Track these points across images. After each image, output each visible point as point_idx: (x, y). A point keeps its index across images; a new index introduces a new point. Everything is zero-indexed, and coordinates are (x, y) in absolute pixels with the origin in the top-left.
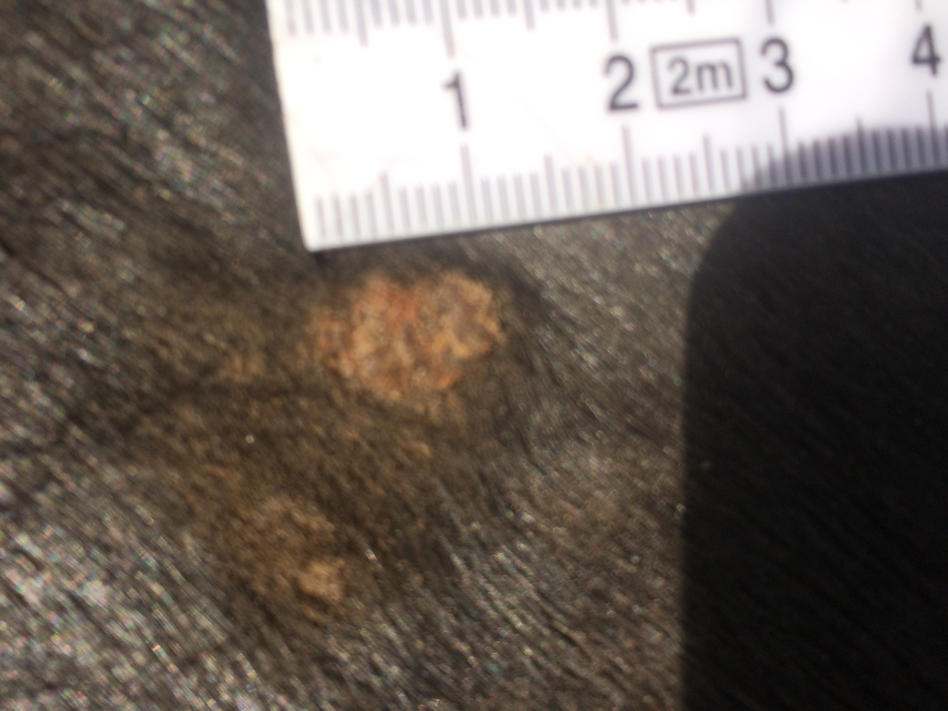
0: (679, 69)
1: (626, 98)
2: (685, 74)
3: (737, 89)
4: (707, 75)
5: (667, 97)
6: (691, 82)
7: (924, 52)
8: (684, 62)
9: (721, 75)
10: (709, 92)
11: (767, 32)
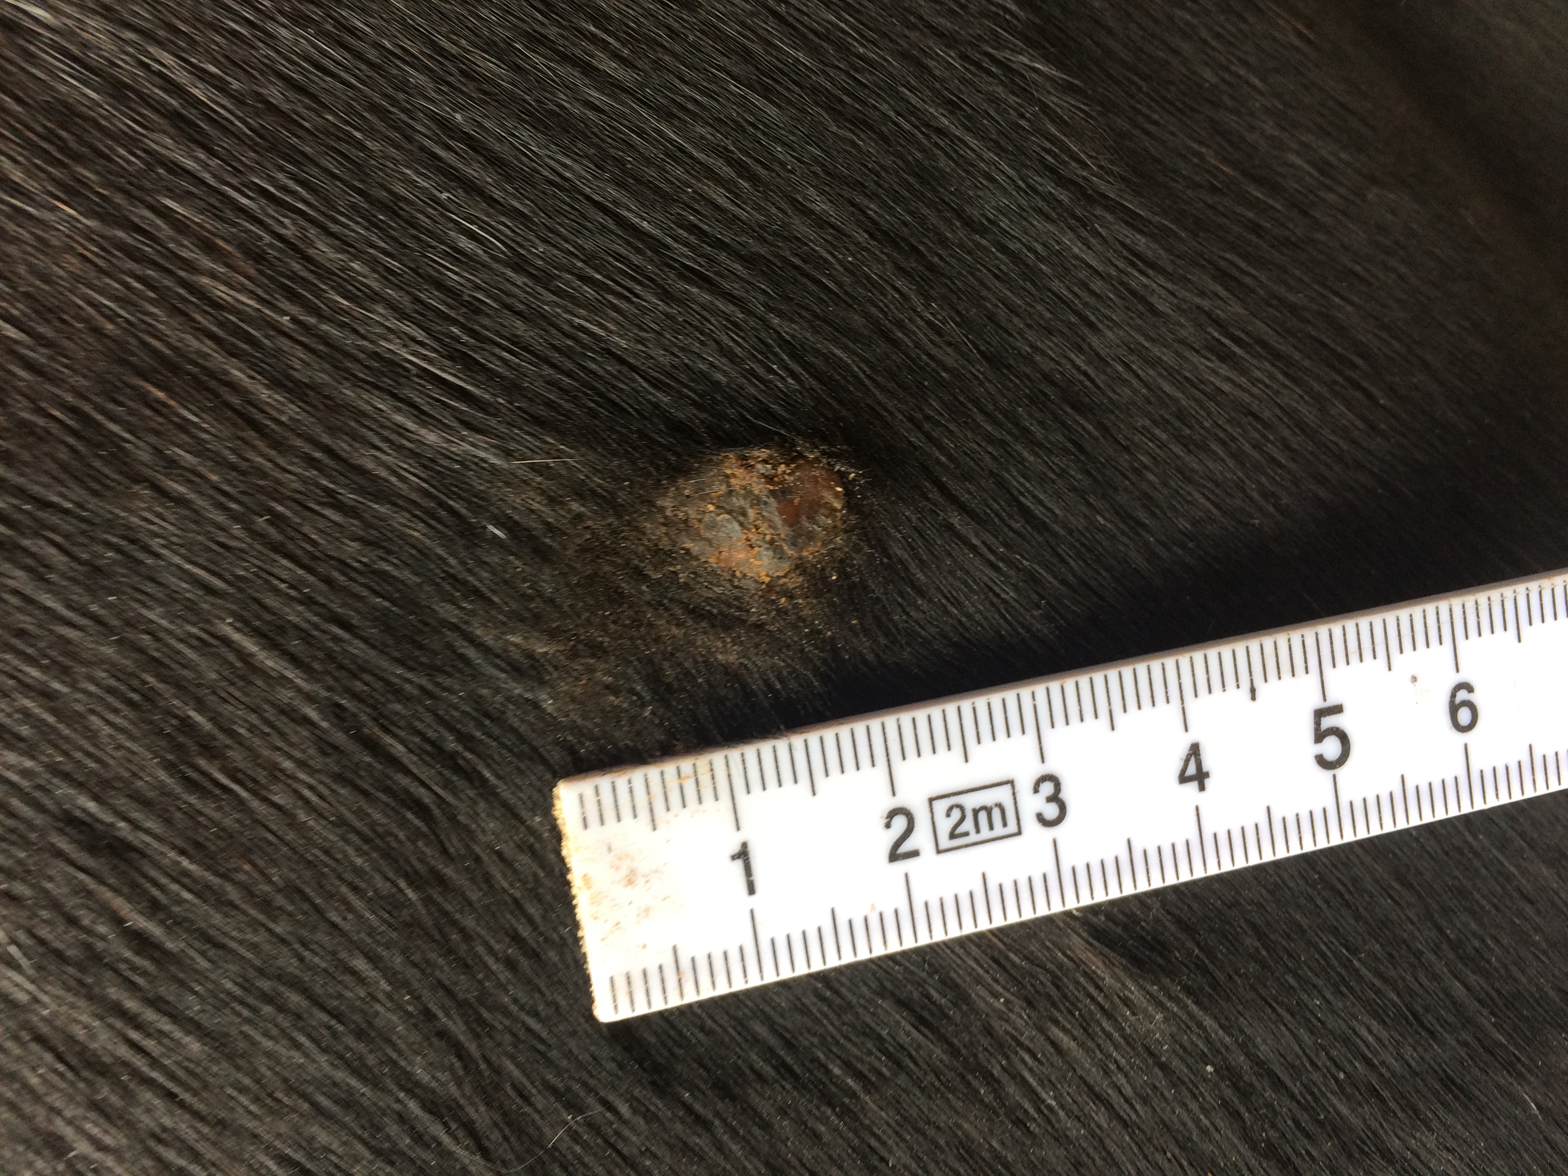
0: (956, 814)
1: (905, 847)
2: (963, 819)
3: (1012, 827)
4: (983, 816)
5: (945, 842)
6: (968, 825)
7: (1192, 770)
8: (961, 807)
9: (996, 814)
10: (985, 833)
11: (1040, 770)
